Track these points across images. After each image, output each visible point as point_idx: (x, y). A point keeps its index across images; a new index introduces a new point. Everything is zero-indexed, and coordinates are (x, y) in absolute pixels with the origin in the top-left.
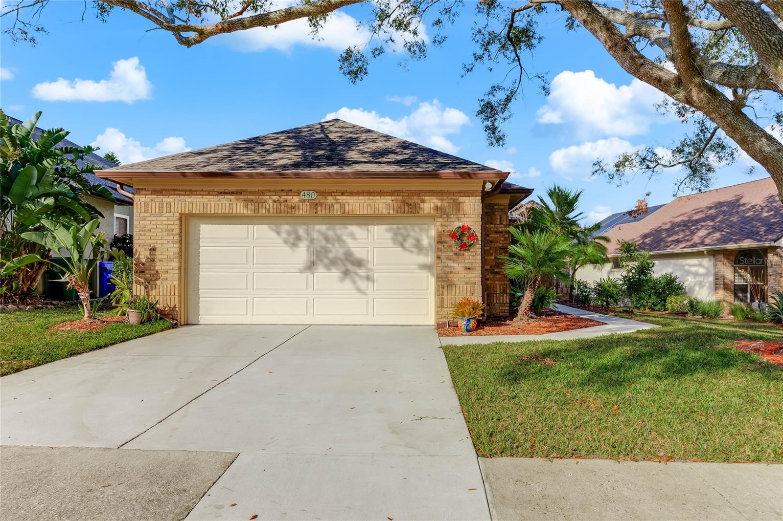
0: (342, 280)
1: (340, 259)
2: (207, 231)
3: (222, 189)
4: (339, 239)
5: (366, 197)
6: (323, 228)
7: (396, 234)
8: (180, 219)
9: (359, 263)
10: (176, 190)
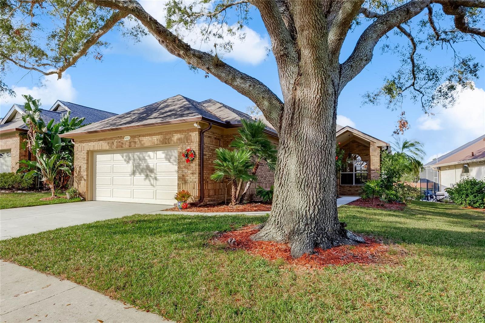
0: (145, 179)
1: (145, 169)
2: (100, 158)
3: (99, 138)
4: (144, 159)
5: (149, 137)
6: (138, 153)
7: (167, 155)
8: (88, 153)
9: (152, 171)
10: (85, 140)
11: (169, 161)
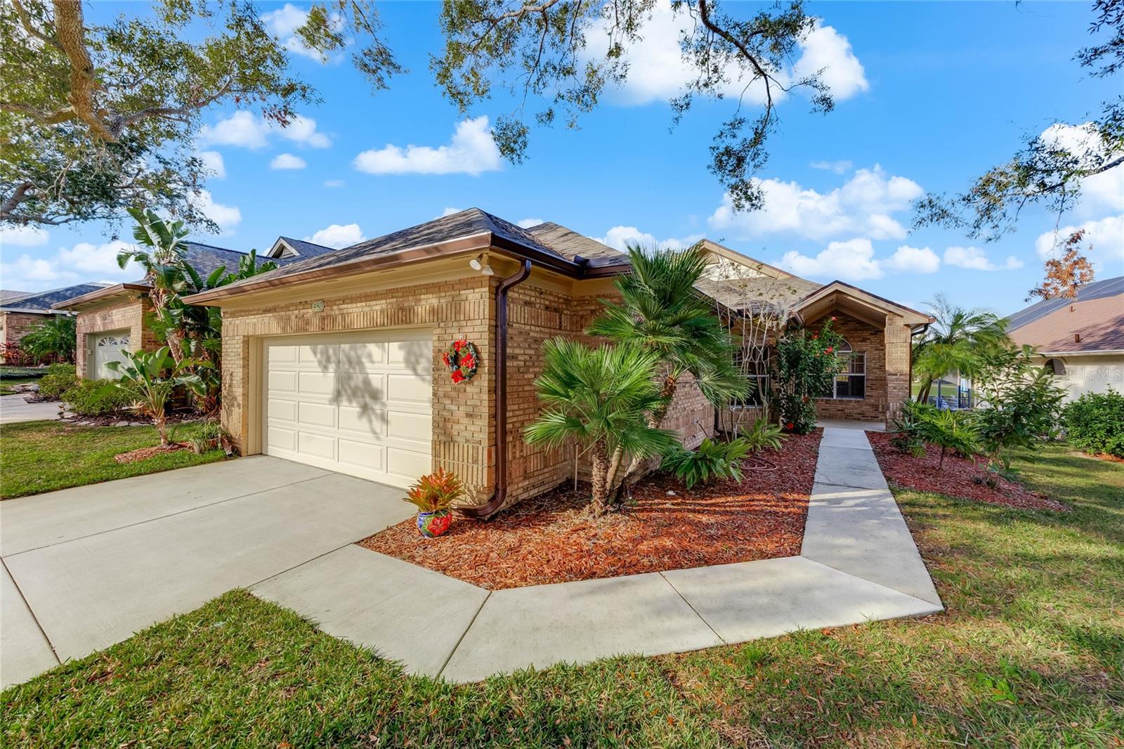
0: (361, 417)
1: (360, 389)
2: (278, 355)
4: (359, 362)
5: (364, 304)
6: (347, 347)
7: (408, 353)
8: (247, 342)
9: (375, 395)
11: (415, 370)
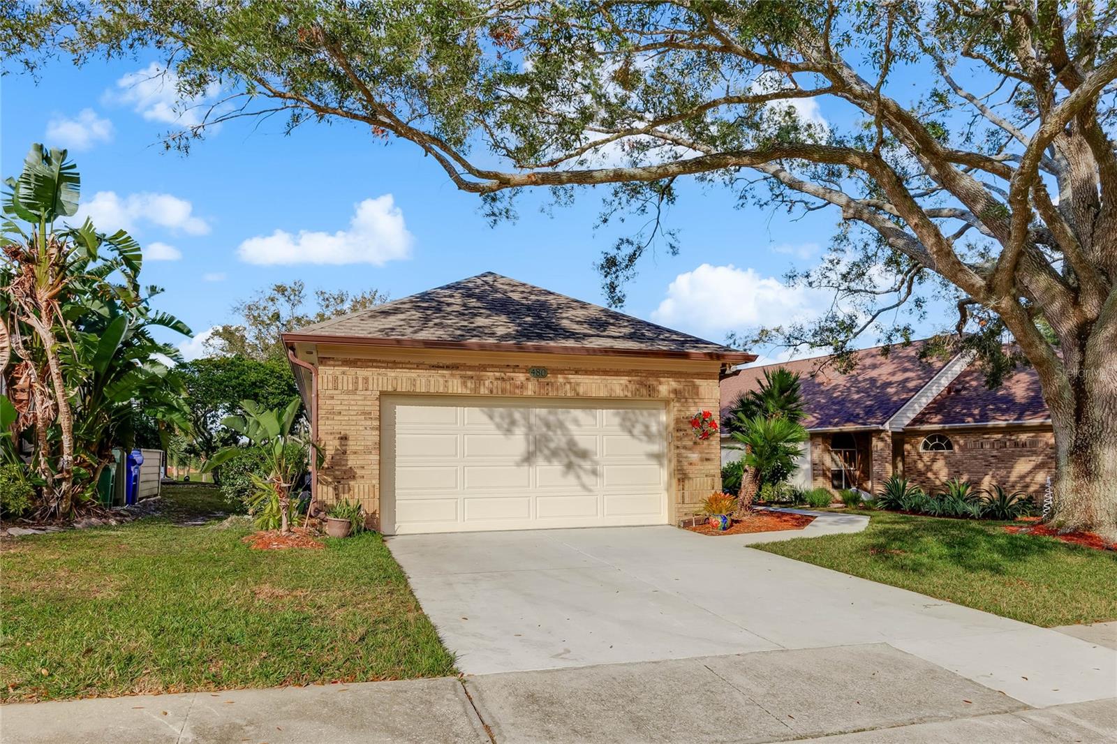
0: (565, 474)
1: (563, 450)
2: (405, 414)
3: (435, 362)
4: (561, 425)
5: (601, 377)
6: (543, 412)
7: (624, 419)
8: (379, 399)
9: (584, 455)
10: (375, 361)
11: (630, 432)
